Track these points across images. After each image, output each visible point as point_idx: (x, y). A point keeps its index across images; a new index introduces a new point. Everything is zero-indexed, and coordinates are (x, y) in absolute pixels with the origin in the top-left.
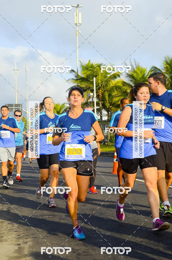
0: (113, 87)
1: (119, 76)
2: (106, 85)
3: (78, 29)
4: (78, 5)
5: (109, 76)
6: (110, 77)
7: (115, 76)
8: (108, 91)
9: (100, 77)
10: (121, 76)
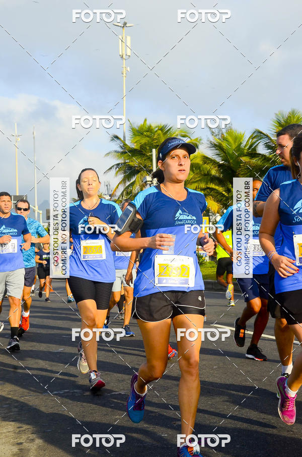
3: (124, 64)
4: (125, 24)
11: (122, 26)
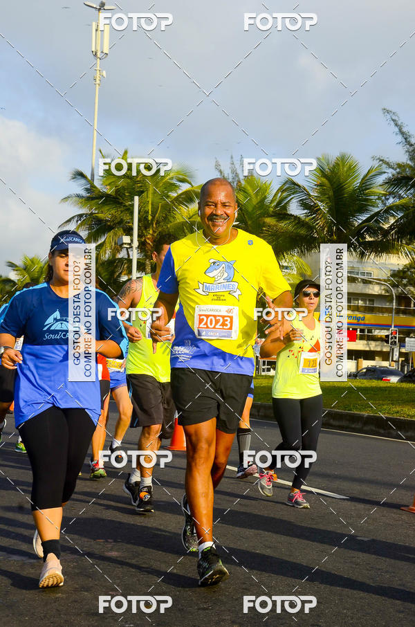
0: (183, 224)
2: (166, 219)
3: (98, 66)
4: (103, 5)
5: (174, 195)
6: (177, 199)
7: (188, 198)
9: (150, 195)
11: (98, 7)
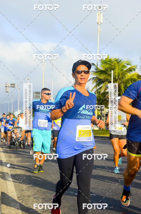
0: (128, 79)
1: (134, 70)
2: (122, 78)
3: (99, 27)
5: (125, 69)
6: (126, 71)
7: (130, 70)
8: (124, 83)
9: (117, 70)
10: (136, 70)
